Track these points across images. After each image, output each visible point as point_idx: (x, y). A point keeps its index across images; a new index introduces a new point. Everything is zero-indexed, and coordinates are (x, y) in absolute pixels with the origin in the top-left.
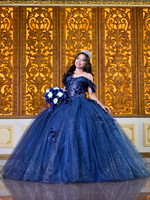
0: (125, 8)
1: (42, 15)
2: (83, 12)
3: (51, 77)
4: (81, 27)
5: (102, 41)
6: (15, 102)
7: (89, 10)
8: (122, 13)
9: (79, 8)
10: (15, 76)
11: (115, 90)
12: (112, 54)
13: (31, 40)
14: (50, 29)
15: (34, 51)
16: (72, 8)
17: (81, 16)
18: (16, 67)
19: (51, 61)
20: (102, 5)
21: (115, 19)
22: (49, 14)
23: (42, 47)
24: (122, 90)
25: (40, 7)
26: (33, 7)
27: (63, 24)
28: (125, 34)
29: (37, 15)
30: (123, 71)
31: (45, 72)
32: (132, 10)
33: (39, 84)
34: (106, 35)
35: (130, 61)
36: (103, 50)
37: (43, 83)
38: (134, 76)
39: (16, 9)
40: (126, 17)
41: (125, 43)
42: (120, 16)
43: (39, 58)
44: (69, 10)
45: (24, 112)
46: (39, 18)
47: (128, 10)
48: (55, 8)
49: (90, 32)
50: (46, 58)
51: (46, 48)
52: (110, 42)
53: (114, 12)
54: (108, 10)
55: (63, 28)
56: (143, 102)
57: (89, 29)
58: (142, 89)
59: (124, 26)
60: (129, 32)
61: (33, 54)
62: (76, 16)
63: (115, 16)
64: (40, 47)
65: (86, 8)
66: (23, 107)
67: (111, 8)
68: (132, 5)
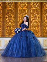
0: (38, 2)
1: (11, 5)
2: (24, 4)
3: (14, 24)
4: (23, 8)
5: (30, 13)
6: (2, 32)
7: (26, 3)
8: (37, 4)
9: (23, 2)
10: (2, 24)
11: (34, 29)
12: (33, 17)
13: (7, 13)
14: (14, 9)
15: (8, 16)
16: (21, 2)
17: (24, 5)
18: (2, 21)
19: (14, 19)
20: (30, 1)
21: (34, 6)
22: (13, 4)
23: (11, 15)
24: (36, 29)
25: (10, 2)
26: (8, 2)
27: (18, 8)
28: (38, 11)
29: (9, 5)
30: (37, 23)
31: (12, 23)
32: (40, 3)
33: (10, 27)
34: (32, 11)
35: (39, 19)
36: (30, 16)
37: (11, 26)
38: (40, 24)
39: (2, 3)
40: (38, 5)
41: (38, 14)
42: (36, 5)
43: (10, 18)
44: (20, 3)
45: (5, 36)
46: (10, 6)
47: (39, 3)
48: (15, 3)
49: (26, 10)
50: (12, 19)
51: (12, 15)
52: (33, 13)
53: (34, 4)
54: (32, 3)
55: (18, 9)
56: (43, 33)
57: (26, 9)
58: (43, 28)
59: (37, 8)
60: (39, 10)
61: (8, 17)
62: (22, 5)
63: (34, 5)
64: (10, 15)
65: (25, 2)
66: (5, 34)
67: (33, 2)
68: (40, 1)
